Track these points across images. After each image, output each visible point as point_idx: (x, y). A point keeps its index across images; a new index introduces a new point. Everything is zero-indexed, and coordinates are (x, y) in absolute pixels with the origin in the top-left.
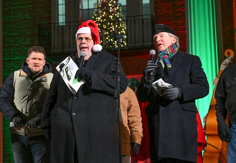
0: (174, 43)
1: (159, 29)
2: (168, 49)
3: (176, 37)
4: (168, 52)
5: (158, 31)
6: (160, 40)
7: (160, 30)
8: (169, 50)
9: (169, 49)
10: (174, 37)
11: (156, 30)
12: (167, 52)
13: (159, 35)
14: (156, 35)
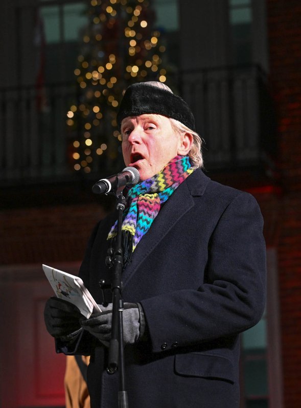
0: (184, 152)
1: (145, 101)
2: (162, 175)
3: (196, 134)
4: (161, 184)
5: (141, 108)
6: (140, 141)
7: (147, 107)
8: (163, 178)
9: (165, 174)
10: (188, 135)
11: (135, 102)
12: (157, 185)
13: (140, 122)
14: (134, 121)
